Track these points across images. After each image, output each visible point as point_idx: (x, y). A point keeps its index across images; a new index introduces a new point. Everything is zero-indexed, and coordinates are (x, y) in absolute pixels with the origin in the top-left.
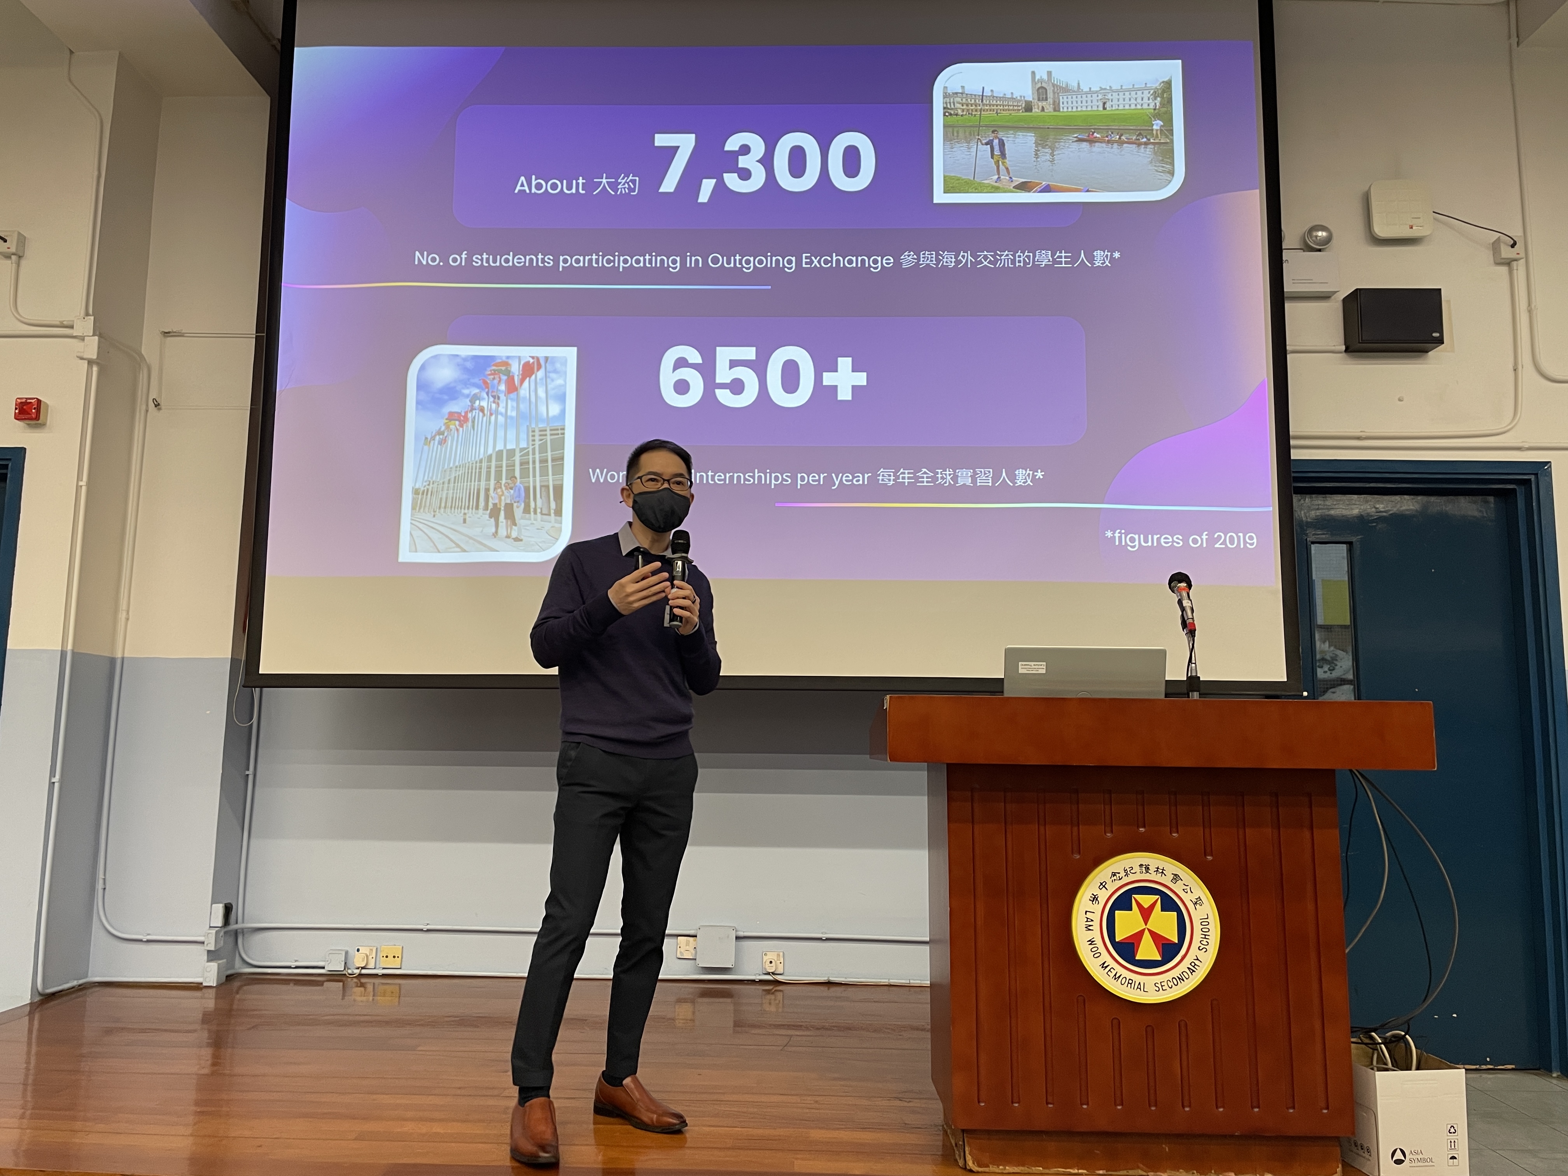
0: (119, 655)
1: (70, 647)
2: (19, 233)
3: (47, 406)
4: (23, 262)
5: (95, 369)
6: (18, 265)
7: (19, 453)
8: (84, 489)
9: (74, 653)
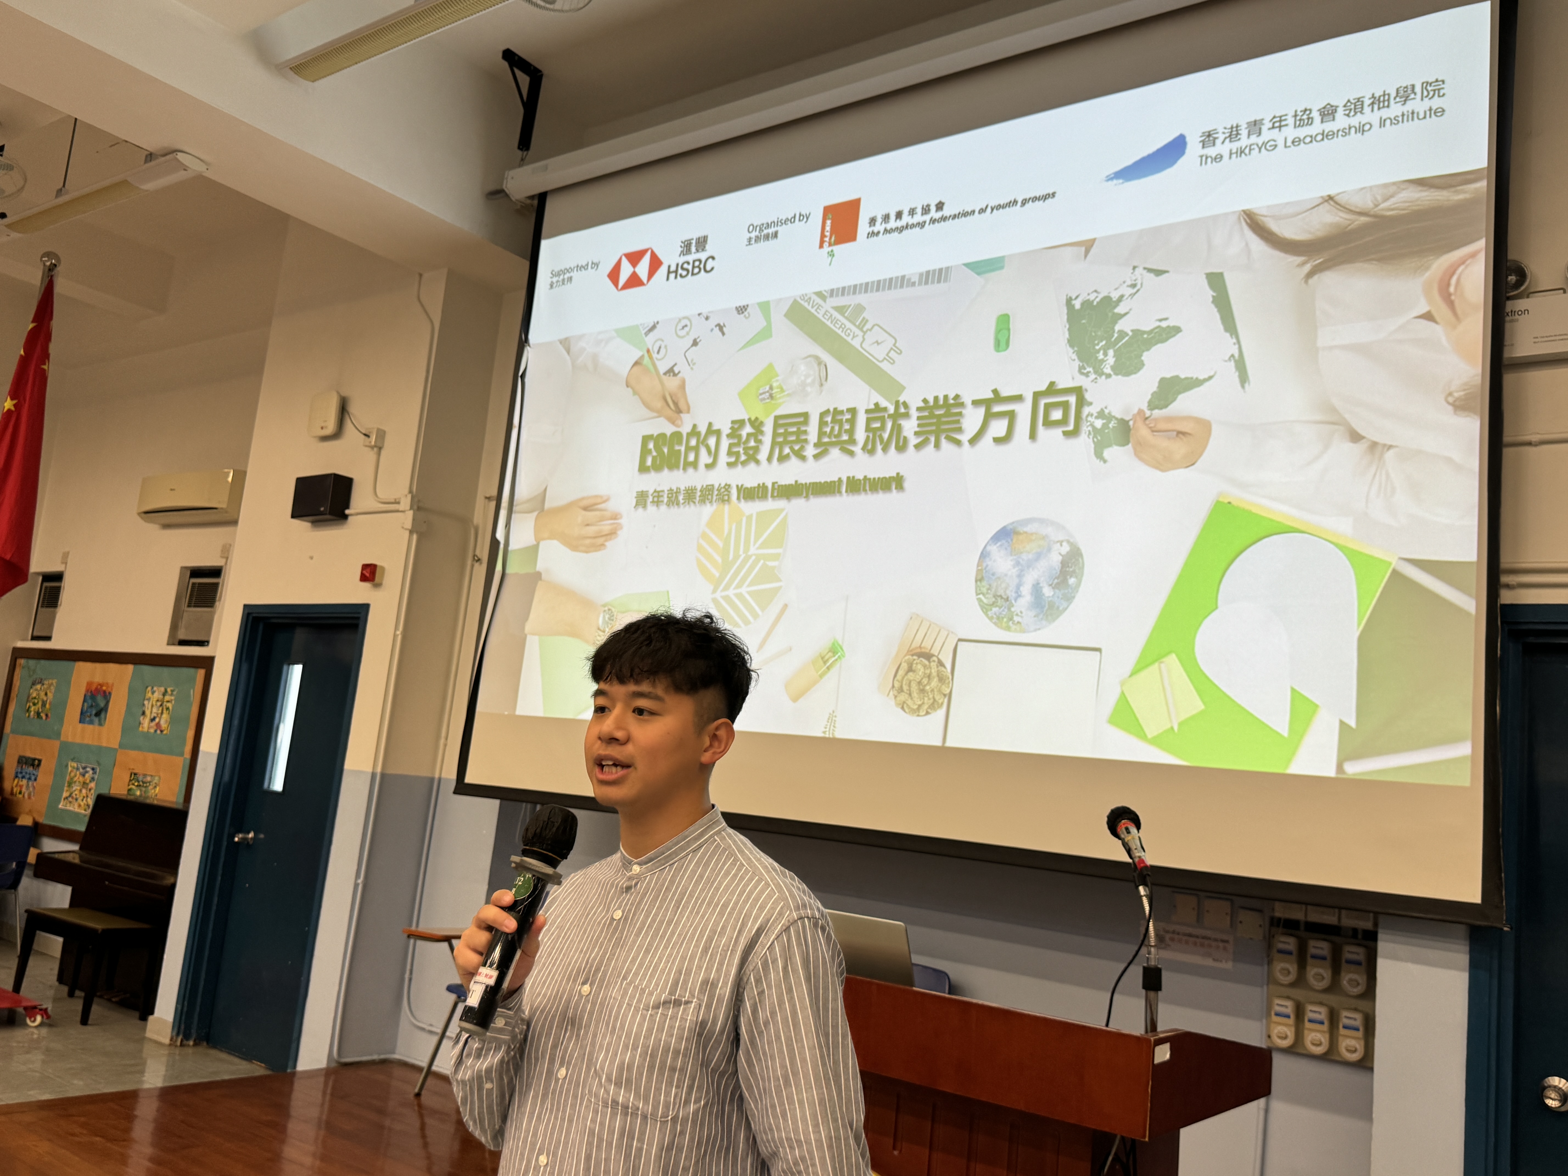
0: (437, 776)
1: (379, 770)
2: (379, 430)
3: (383, 569)
4: (383, 452)
5: (415, 537)
6: (379, 454)
7: (365, 607)
8: (399, 638)
9: (383, 776)
